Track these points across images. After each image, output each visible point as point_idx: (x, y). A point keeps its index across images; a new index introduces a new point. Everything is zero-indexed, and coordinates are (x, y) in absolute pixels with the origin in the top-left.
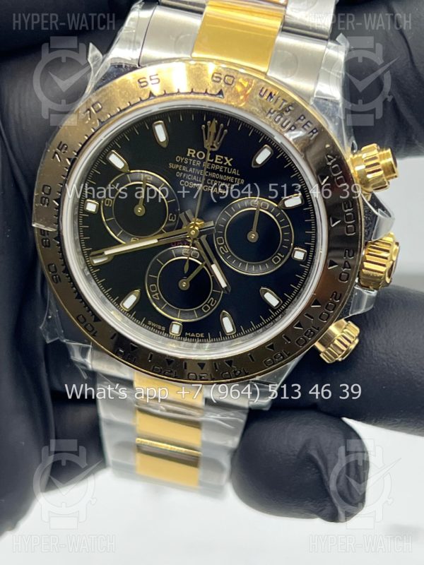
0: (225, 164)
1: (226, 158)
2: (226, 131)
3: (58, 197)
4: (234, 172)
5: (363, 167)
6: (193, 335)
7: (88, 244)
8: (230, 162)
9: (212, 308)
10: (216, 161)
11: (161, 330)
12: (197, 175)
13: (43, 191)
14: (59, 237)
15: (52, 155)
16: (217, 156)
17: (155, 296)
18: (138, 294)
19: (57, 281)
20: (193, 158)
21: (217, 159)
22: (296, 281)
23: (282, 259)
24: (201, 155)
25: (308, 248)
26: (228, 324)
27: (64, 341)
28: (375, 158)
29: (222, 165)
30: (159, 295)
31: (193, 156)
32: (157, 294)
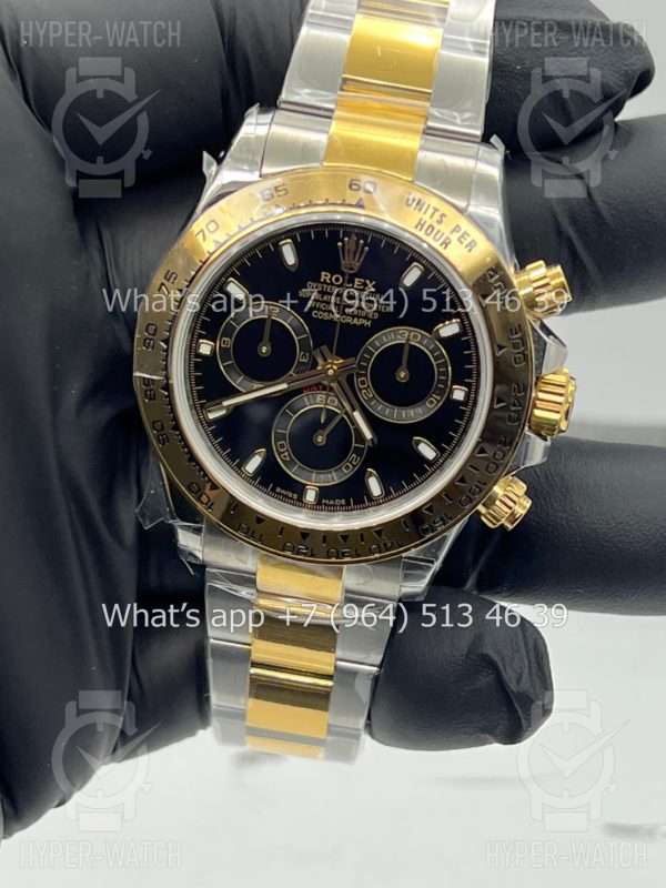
0: (367, 288)
1: (368, 282)
2: (367, 248)
3: (165, 337)
5: (530, 290)
6: (332, 502)
7: (201, 395)
8: (373, 286)
9: (354, 466)
11: (292, 499)
13: (147, 331)
14: (168, 387)
15: (158, 287)
16: (356, 280)
17: (285, 457)
18: (263, 454)
19: (163, 441)
20: (328, 284)
21: (356, 283)
22: (456, 428)
23: (438, 401)
24: (337, 279)
25: (468, 385)
26: (374, 486)
27: (170, 522)
28: (545, 277)
30: (289, 454)
31: (328, 281)
32: (286, 454)
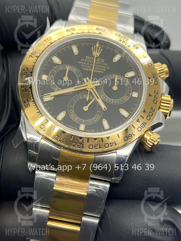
0: (102, 62)
1: (102, 60)
2: (102, 49)
3: (31, 72)
4: (105, 64)
6: (90, 131)
8: (104, 61)
9: (98, 119)
10: (98, 61)
11: (75, 129)
12: (90, 66)
14: (31, 87)
16: (98, 59)
17: (72, 115)
18: (65, 113)
19: (28, 106)
23: (128, 98)
24: (91, 58)
25: (138, 92)
26: (106, 125)
29: (100, 62)
30: (74, 114)
31: (88, 59)
32: (73, 114)
